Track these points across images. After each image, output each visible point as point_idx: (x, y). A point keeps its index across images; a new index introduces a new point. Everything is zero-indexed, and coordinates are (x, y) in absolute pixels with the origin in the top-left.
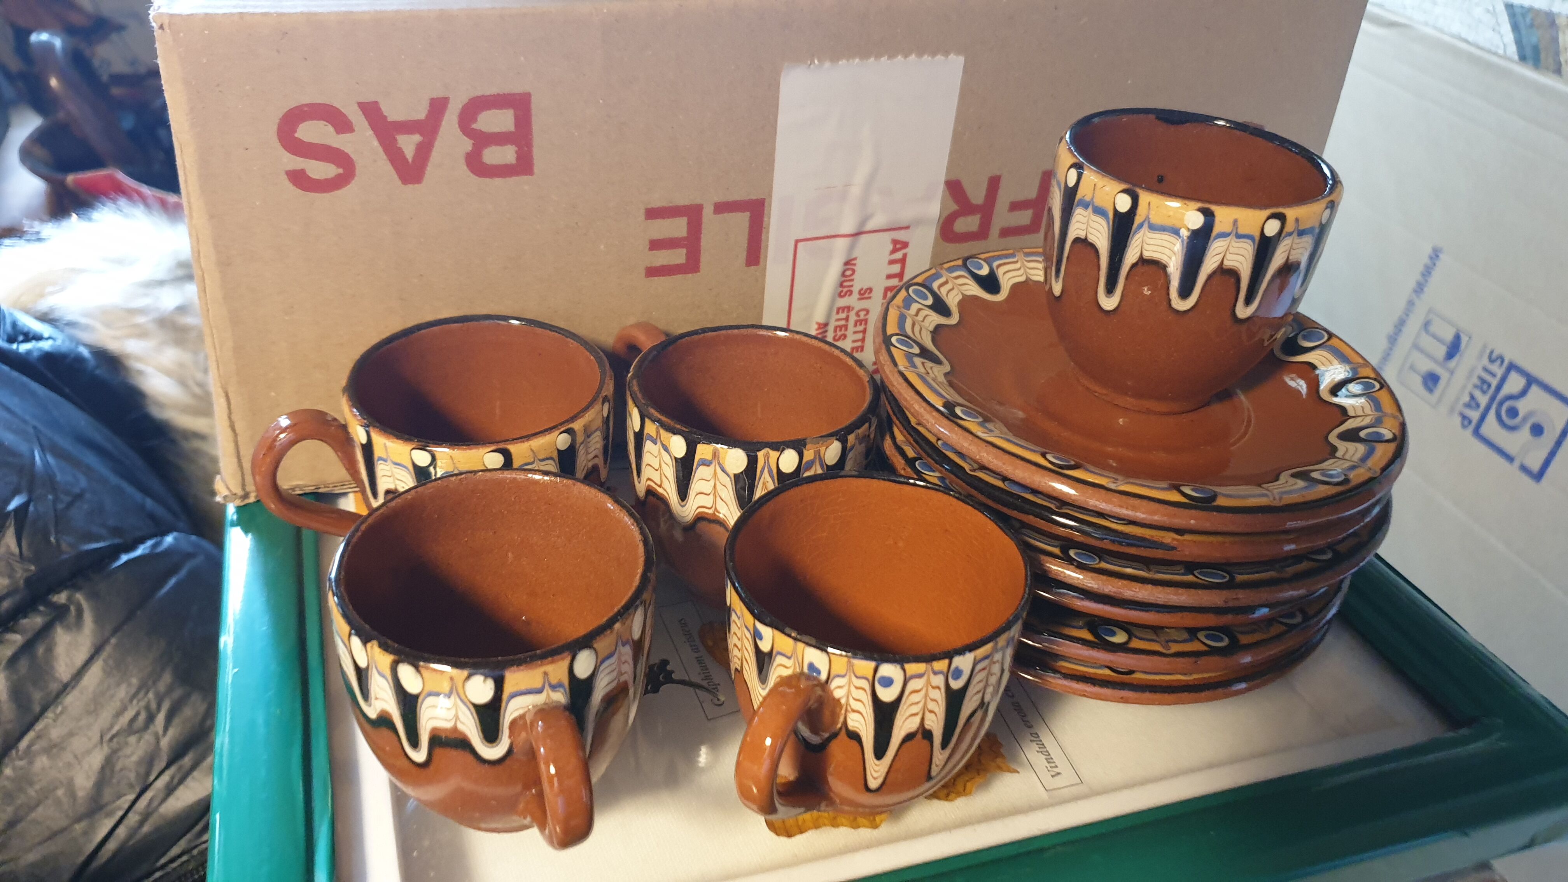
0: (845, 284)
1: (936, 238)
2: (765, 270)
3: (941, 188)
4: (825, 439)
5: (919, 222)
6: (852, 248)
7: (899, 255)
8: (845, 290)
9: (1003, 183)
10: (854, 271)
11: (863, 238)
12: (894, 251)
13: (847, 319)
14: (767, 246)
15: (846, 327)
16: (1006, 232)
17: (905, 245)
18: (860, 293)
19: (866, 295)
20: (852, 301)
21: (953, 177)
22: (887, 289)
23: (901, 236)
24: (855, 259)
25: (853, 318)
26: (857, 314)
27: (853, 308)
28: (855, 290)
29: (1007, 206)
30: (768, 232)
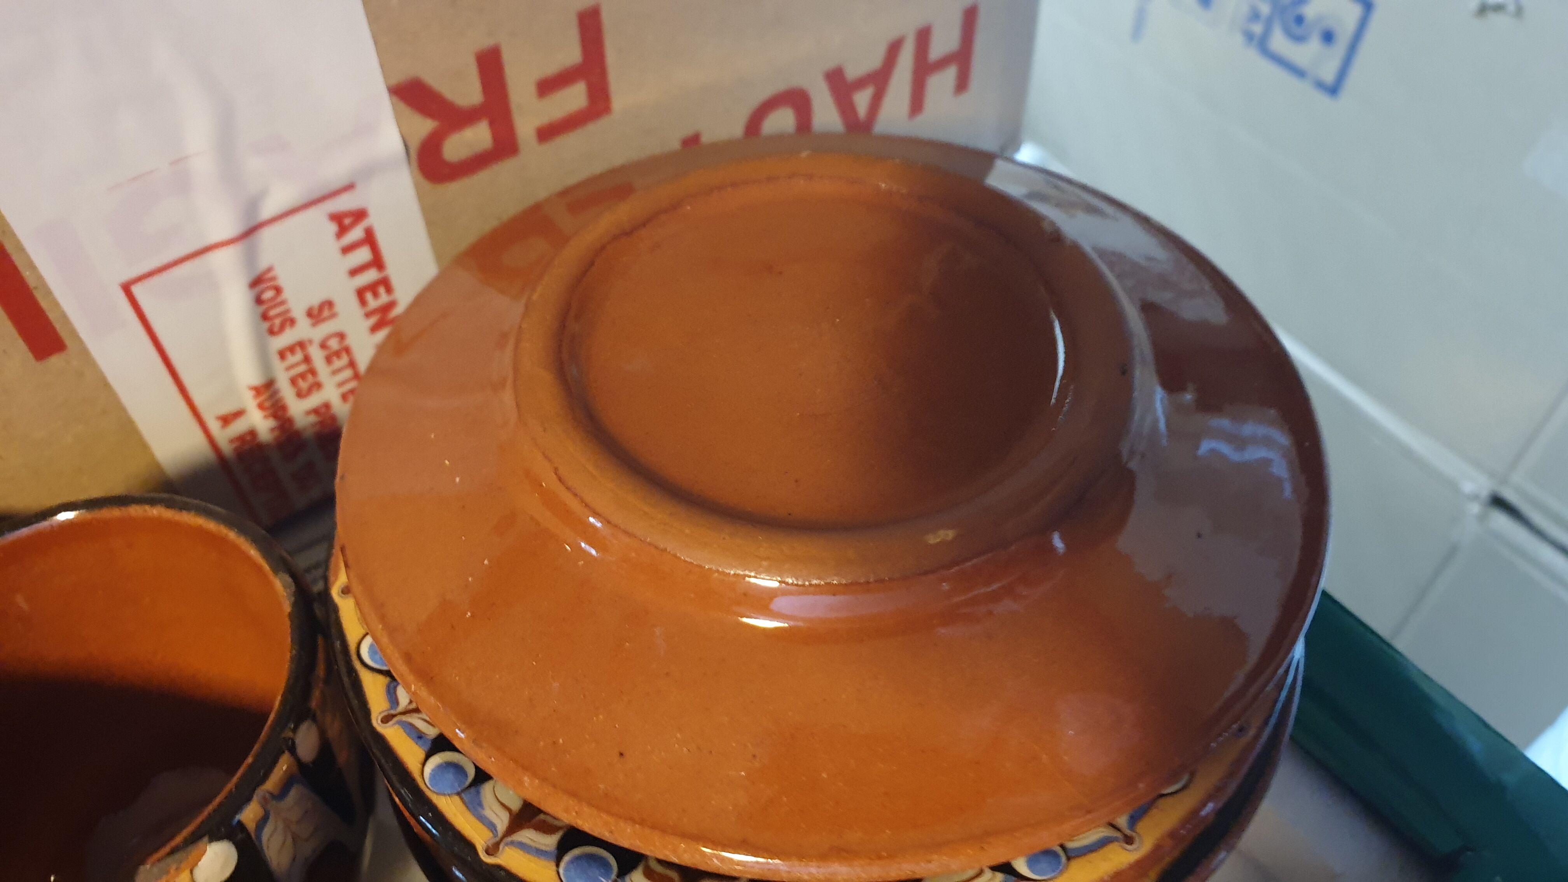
0: (272, 313)
1: (417, 186)
2: (84, 352)
3: (385, 105)
4: (178, 856)
5: (370, 171)
6: (250, 258)
7: (356, 234)
8: (277, 322)
9: (508, 57)
10: (278, 290)
11: (267, 235)
12: (342, 230)
13: (307, 359)
14: (64, 317)
15: (313, 372)
16: (546, 133)
17: (360, 215)
18: (310, 314)
19: (326, 313)
20: (303, 330)
21: (398, 78)
22: (361, 293)
23: (345, 203)
24: (270, 269)
25: (317, 356)
26: (323, 346)
27: (310, 342)
28: (298, 311)
29: (532, 89)
30: (49, 293)
